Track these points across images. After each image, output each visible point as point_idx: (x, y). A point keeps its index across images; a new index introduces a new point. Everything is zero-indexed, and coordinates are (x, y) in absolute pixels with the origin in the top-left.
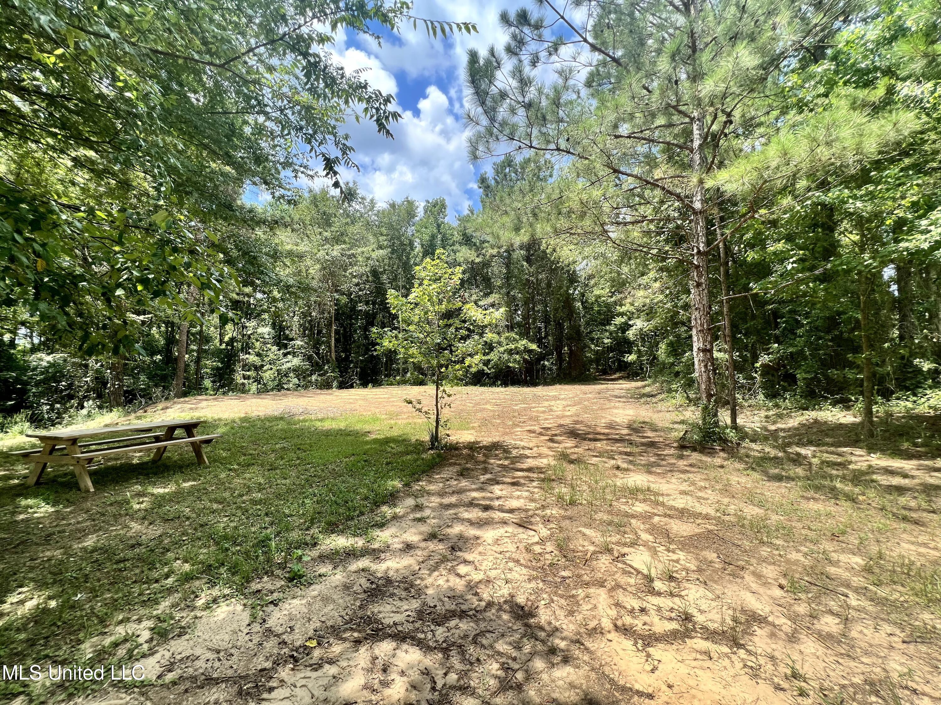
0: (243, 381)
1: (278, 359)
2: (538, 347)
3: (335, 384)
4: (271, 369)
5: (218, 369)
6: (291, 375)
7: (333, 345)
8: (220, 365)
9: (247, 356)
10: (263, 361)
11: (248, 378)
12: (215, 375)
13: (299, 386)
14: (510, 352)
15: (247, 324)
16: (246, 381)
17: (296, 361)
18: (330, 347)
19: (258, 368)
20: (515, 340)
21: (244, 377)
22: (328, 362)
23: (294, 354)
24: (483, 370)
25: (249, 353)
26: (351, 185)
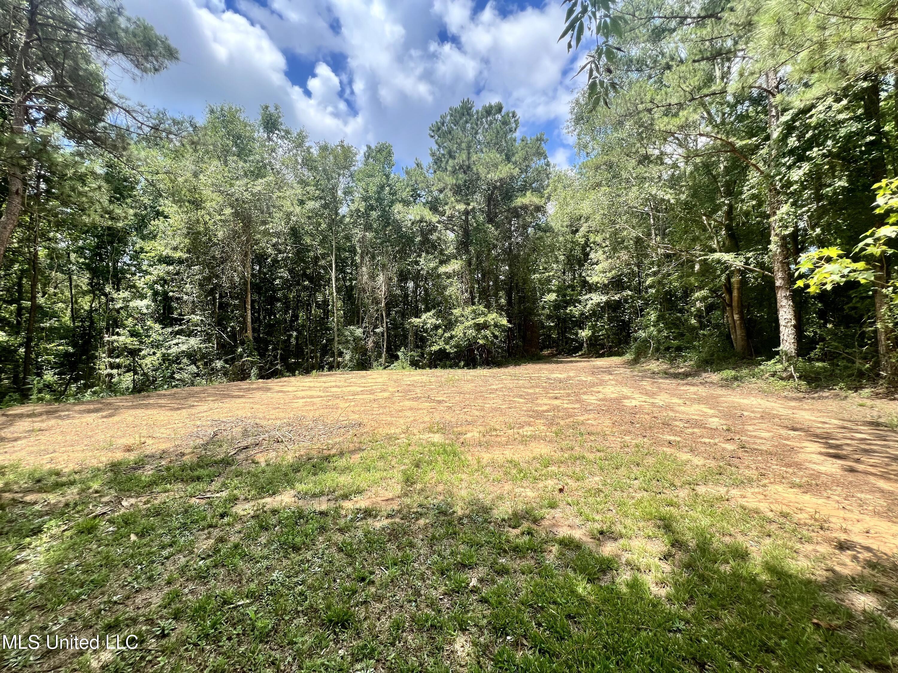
0: (109, 371)
1: (165, 340)
2: (509, 321)
3: (254, 371)
4: (154, 353)
5: (67, 354)
6: (185, 360)
7: (249, 320)
8: (71, 349)
9: (115, 337)
10: (141, 343)
11: (118, 366)
12: (62, 365)
13: (198, 375)
14: (479, 327)
15: (115, 296)
16: (115, 371)
17: (194, 342)
18: (245, 322)
19: (134, 353)
20: (483, 313)
21: (112, 366)
22: (243, 343)
23: (190, 334)
24: (445, 349)
25: (118, 334)
26: (272, 109)
